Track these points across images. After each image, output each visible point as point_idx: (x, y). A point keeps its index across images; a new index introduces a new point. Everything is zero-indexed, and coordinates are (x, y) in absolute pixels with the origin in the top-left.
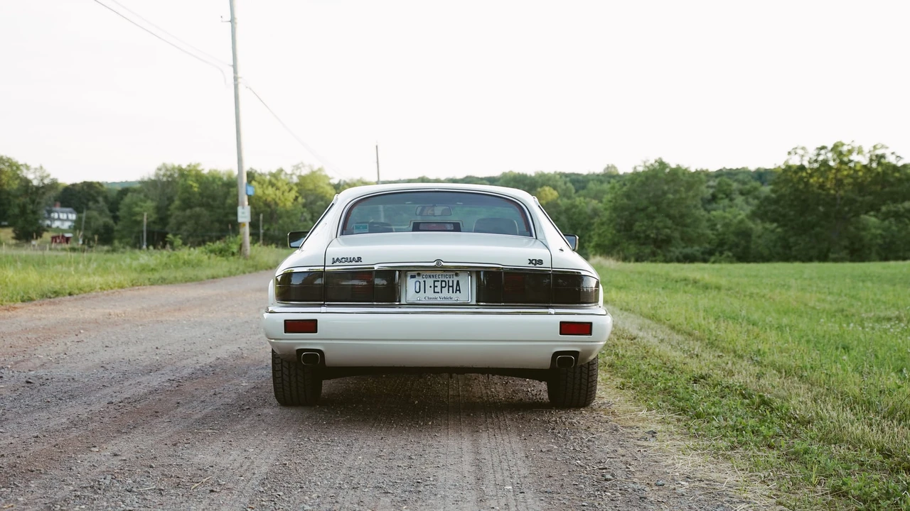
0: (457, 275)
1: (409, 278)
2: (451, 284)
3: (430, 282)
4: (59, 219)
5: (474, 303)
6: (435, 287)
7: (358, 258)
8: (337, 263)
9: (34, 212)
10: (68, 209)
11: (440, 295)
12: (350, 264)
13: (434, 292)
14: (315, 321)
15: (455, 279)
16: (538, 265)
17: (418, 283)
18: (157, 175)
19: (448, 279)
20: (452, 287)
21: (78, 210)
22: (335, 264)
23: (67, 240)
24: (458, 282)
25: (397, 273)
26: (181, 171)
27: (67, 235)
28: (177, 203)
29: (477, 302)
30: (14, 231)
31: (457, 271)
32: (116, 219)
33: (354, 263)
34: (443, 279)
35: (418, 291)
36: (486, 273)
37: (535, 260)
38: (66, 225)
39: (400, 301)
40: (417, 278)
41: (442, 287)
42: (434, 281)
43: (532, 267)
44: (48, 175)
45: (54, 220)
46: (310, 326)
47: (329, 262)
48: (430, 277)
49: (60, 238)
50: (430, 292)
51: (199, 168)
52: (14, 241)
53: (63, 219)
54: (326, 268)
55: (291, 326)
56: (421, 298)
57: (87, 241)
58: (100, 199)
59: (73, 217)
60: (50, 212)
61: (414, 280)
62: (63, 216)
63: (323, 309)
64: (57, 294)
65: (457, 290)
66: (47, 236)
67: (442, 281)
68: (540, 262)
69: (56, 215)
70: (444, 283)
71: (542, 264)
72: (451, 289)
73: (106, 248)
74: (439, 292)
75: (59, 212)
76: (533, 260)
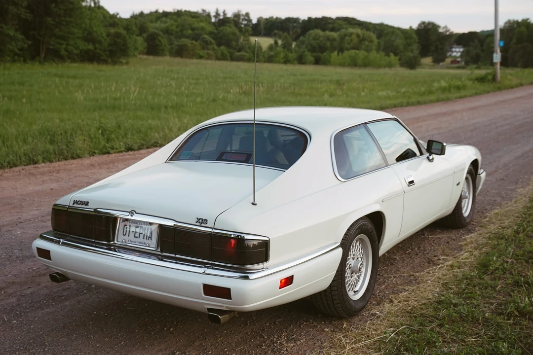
1: (121, 221)
2: (146, 232)
3: (133, 227)
4: (455, 51)
6: (135, 232)
7: (87, 202)
8: (75, 205)
9: (442, 49)
10: (461, 46)
11: (138, 239)
12: (82, 206)
13: (135, 237)
14: (49, 252)
15: (150, 227)
17: (126, 227)
18: (505, 26)
19: (146, 226)
21: (464, 46)
23: (458, 62)
24: (151, 230)
26: (517, 22)
27: (459, 59)
28: (514, 40)
30: (432, 59)
32: (483, 50)
34: (142, 226)
37: (202, 219)
38: (459, 54)
39: (114, 241)
40: (125, 223)
41: (140, 233)
42: (136, 227)
43: (197, 226)
44: (449, 30)
45: (453, 52)
47: (72, 202)
48: (134, 222)
49: (454, 61)
50: (132, 236)
51: (529, 21)
52: (432, 64)
53: (457, 52)
56: (126, 240)
57: (467, 63)
58: (476, 41)
59: (461, 50)
60: (451, 48)
62: (458, 50)
65: (149, 237)
66: (448, 60)
68: (206, 221)
69: (454, 50)
70: (142, 230)
71: (207, 223)
72: (146, 235)
73: (475, 66)
74: (137, 237)
75: (456, 48)
76: (200, 219)
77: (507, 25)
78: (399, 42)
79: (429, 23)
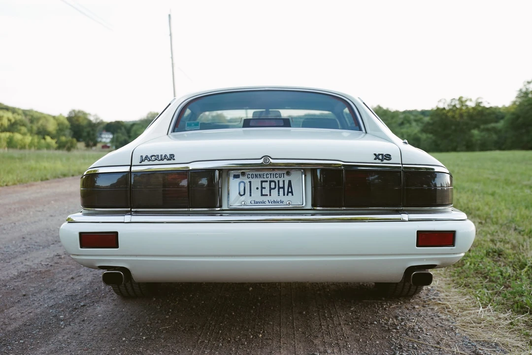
0: (288, 174)
1: (231, 178)
2: (281, 185)
3: (256, 182)
4: (105, 138)
5: (309, 207)
6: (262, 188)
7: (171, 155)
8: (146, 162)
9: (93, 135)
10: (109, 133)
11: (268, 198)
12: (161, 162)
13: (262, 195)
14: (115, 234)
15: (287, 179)
16: (385, 161)
17: (242, 184)
18: (147, 117)
19: (278, 179)
20: (283, 188)
21: (113, 133)
22: (143, 163)
23: (108, 147)
24: (290, 182)
25: (217, 173)
27: (109, 145)
29: (313, 205)
30: (85, 143)
31: (289, 169)
33: (165, 161)
34: (272, 179)
35: (242, 193)
36: (322, 171)
37: (382, 155)
38: (108, 140)
39: (221, 206)
40: (242, 178)
41: (271, 189)
42: (262, 182)
43: (378, 163)
44: (99, 118)
45: (102, 138)
46: (110, 240)
47: (136, 161)
48: (256, 176)
49: (105, 146)
50: (256, 195)
52: (85, 148)
53: (107, 138)
54: (133, 169)
55: (88, 240)
56: (247, 201)
58: (123, 128)
60: (101, 134)
61: (238, 180)
62: (107, 136)
63: (127, 218)
64: (65, 176)
65: (288, 192)
66: (99, 146)
67: (271, 182)
68: (388, 157)
69: (103, 136)
70: (273, 185)
71: (390, 159)
72: (281, 190)
74: (267, 195)
75: (105, 134)
76: (379, 155)
77: (150, 116)
78: (52, 127)
79: (79, 112)
